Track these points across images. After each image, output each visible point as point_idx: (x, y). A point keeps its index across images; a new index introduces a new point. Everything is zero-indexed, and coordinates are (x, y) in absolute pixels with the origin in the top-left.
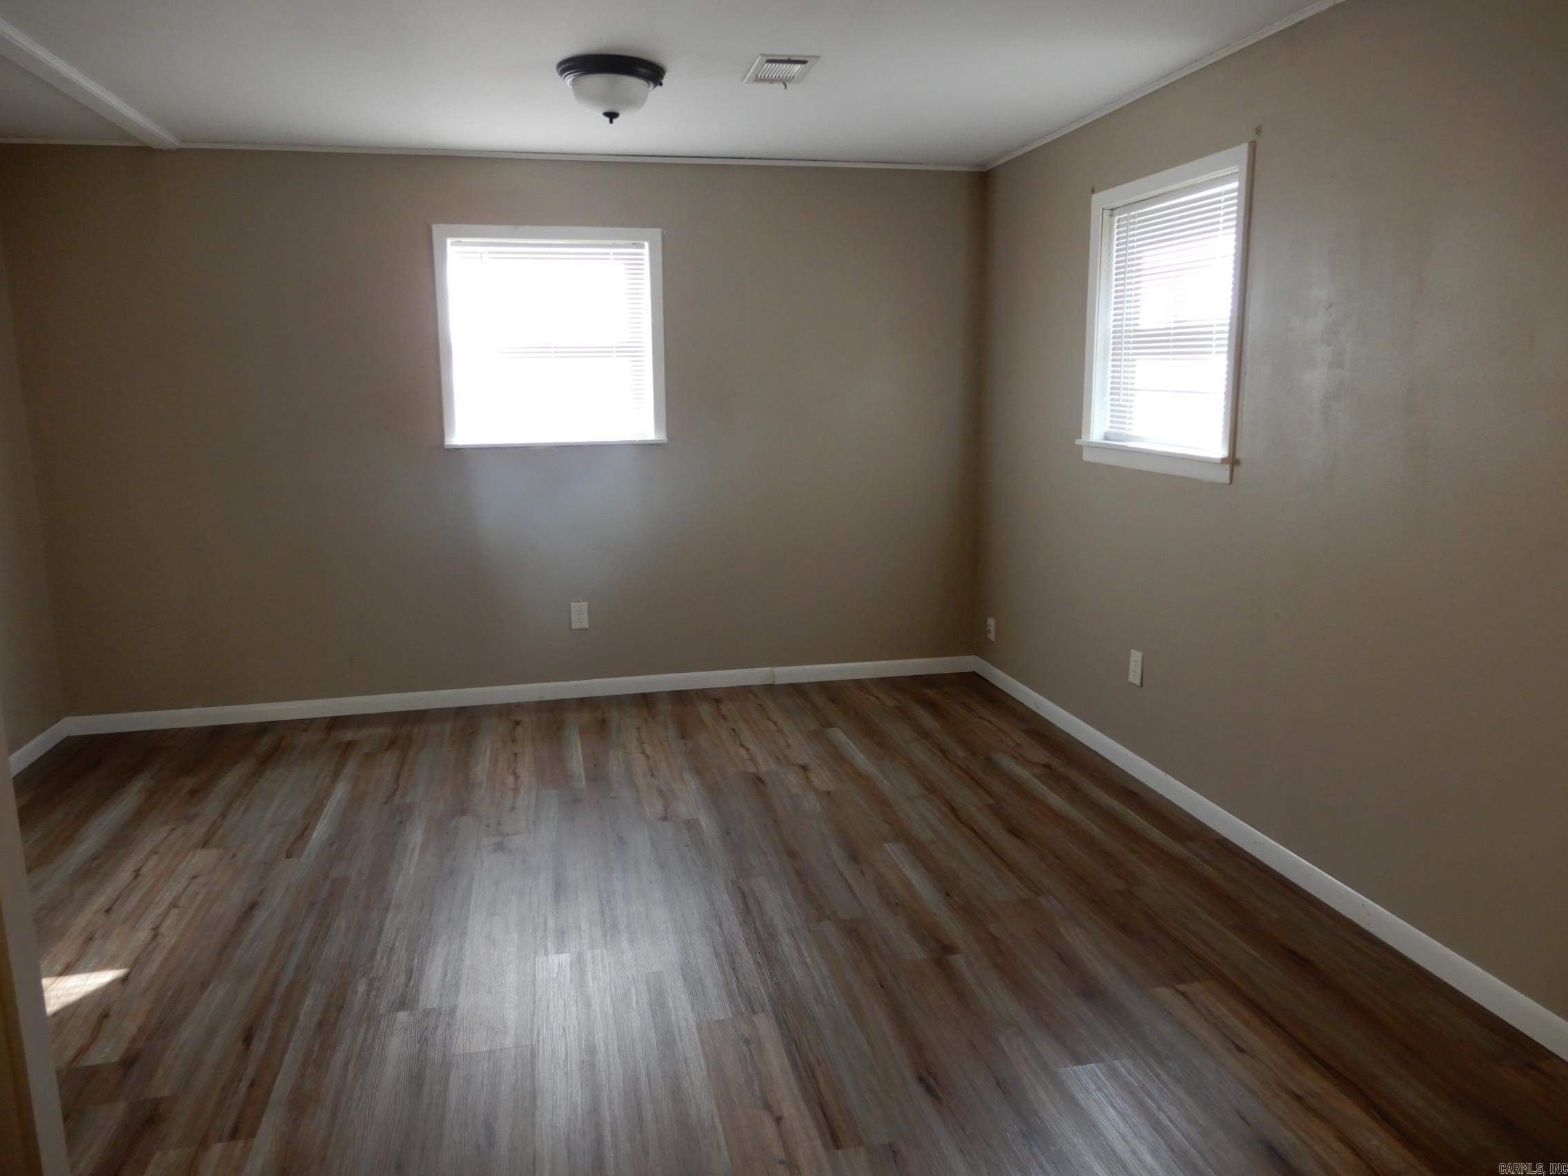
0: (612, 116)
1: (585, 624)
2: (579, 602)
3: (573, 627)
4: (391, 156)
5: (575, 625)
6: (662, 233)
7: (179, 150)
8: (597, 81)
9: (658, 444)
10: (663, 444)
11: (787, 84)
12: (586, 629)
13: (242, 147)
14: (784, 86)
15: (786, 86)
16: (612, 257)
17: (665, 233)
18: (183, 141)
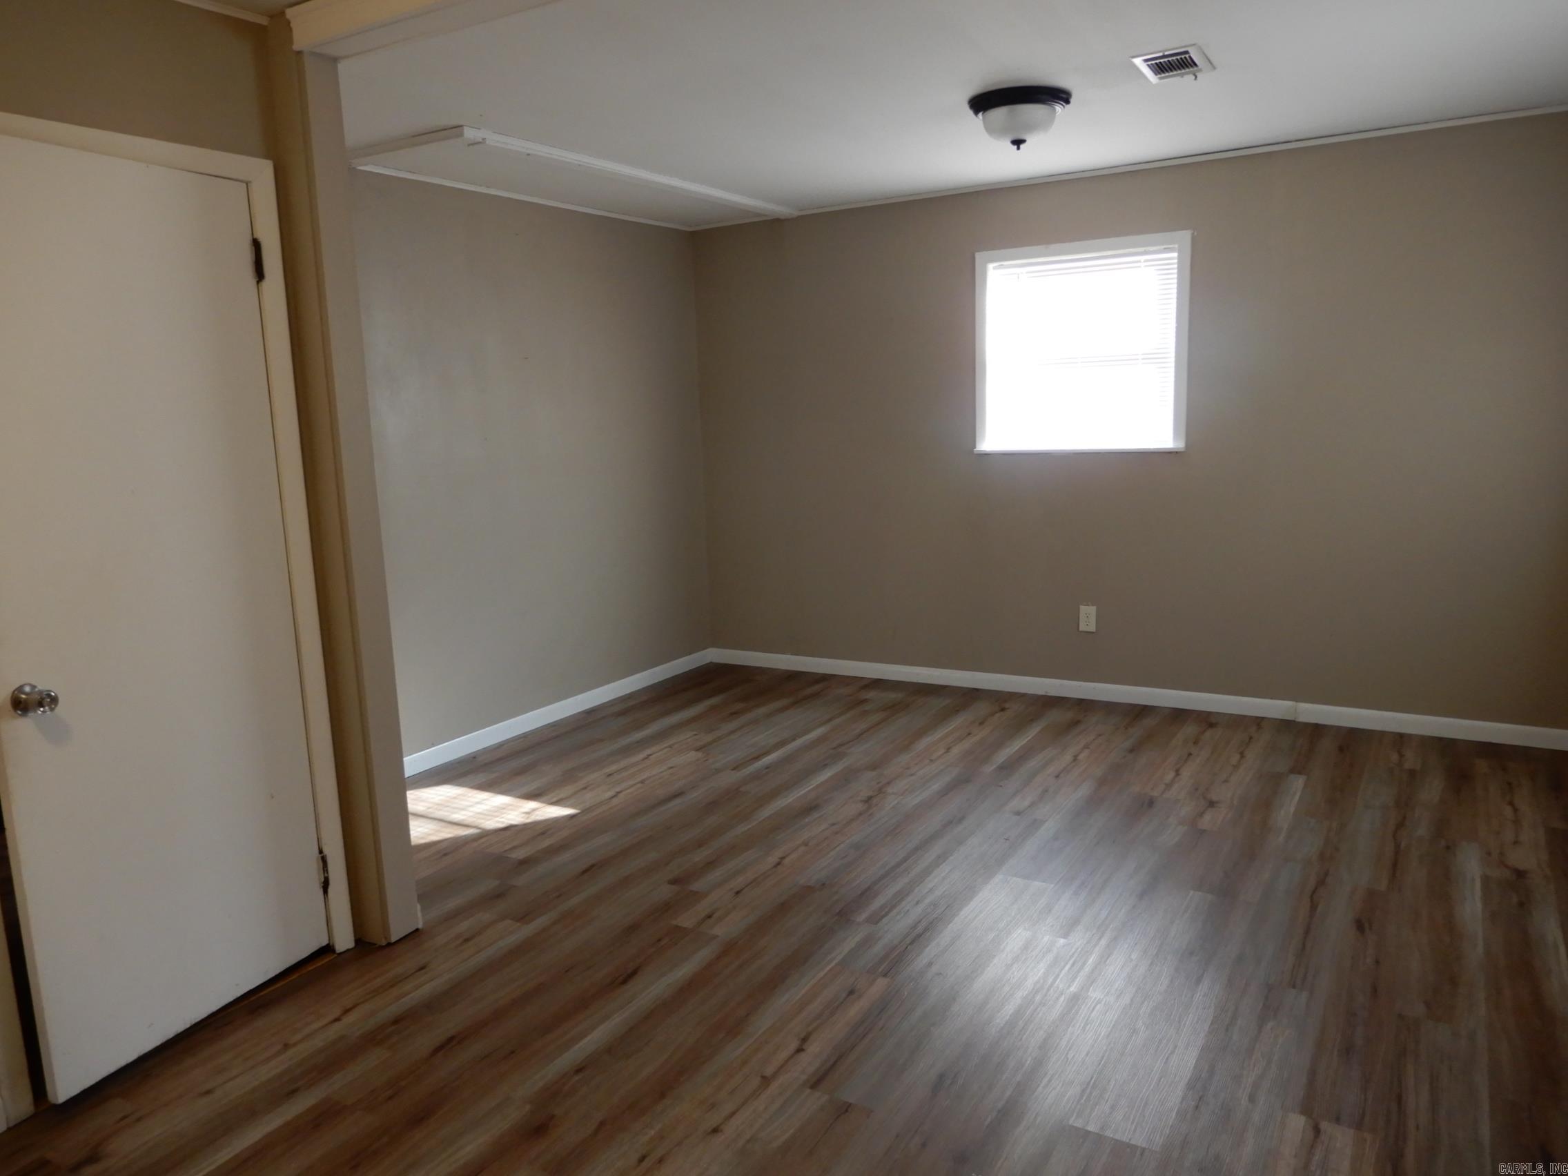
0: (1018, 143)
1: (1092, 628)
2: (1088, 605)
3: (1081, 629)
4: (931, 199)
5: (1083, 627)
6: (1193, 234)
7: (799, 217)
8: (999, 114)
9: (1177, 452)
10: (1180, 452)
11: (1197, 74)
12: (1093, 633)
13: (837, 208)
14: (1194, 77)
15: (1196, 77)
16: (1143, 264)
17: (1196, 234)
18: (801, 210)
